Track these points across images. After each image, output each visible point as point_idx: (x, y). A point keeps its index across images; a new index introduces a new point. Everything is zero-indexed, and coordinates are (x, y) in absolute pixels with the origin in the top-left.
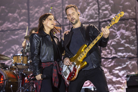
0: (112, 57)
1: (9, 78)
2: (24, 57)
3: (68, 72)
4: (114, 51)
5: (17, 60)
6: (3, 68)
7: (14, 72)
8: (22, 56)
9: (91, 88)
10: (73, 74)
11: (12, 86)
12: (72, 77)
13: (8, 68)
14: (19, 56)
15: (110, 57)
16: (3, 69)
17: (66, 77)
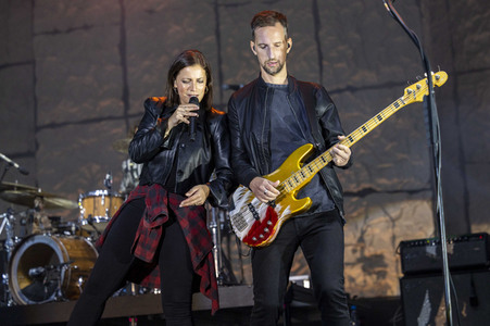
0: (360, 188)
1: (73, 260)
2: (114, 200)
3: (249, 219)
4: (364, 174)
5: (95, 208)
6: (54, 230)
7: (86, 243)
8: (109, 196)
9: (302, 281)
10: (267, 230)
11: (81, 280)
12: (262, 236)
13: (70, 231)
14: (100, 196)
15: (355, 191)
16: (56, 233)
17: (242, 234)
